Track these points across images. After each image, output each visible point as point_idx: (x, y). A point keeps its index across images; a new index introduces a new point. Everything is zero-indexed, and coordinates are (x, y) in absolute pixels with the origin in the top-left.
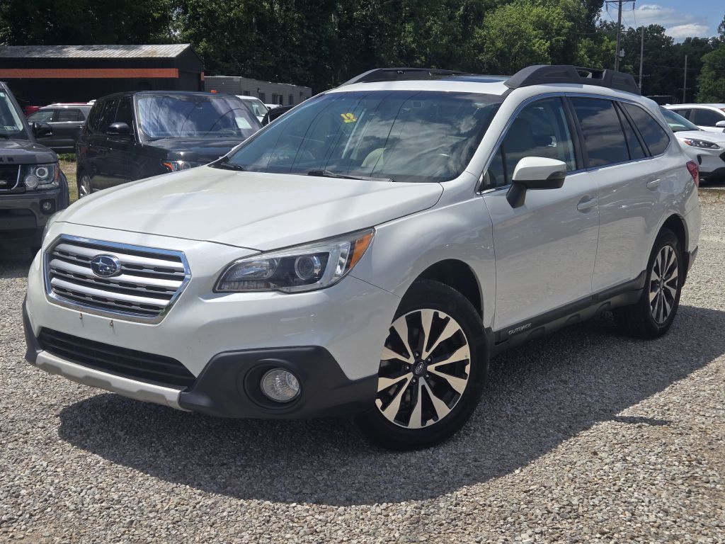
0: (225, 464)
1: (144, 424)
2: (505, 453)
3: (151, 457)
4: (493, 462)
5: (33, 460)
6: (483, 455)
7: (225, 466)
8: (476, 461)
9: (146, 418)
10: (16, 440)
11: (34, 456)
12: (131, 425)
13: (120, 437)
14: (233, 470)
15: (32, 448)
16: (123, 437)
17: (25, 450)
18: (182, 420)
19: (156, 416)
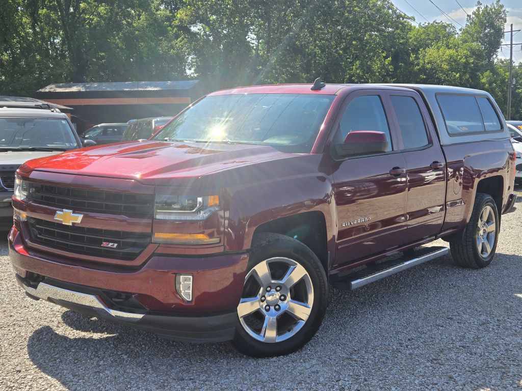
0: (192, 379)
1: (141, 351)
2: (387, 376)
3: (142, 373)
4: (378, 382)
5: (65, 374)
6: (371, 377)
7: (192, 381)
8: (365, 380)
9: (143, 346)
10: (55, 360)
11: (65, 371)
12: (132, 352)
13: (124, 359)
14: (197, 384)
15: (65, 366)
16: (126, 359)
17: (60, 367)
18: (167, 349)
19: (149, 346)
